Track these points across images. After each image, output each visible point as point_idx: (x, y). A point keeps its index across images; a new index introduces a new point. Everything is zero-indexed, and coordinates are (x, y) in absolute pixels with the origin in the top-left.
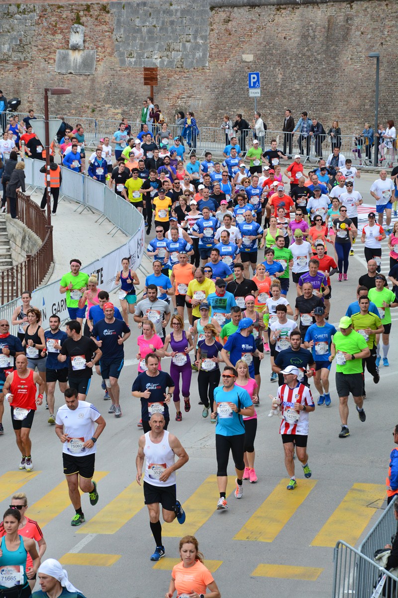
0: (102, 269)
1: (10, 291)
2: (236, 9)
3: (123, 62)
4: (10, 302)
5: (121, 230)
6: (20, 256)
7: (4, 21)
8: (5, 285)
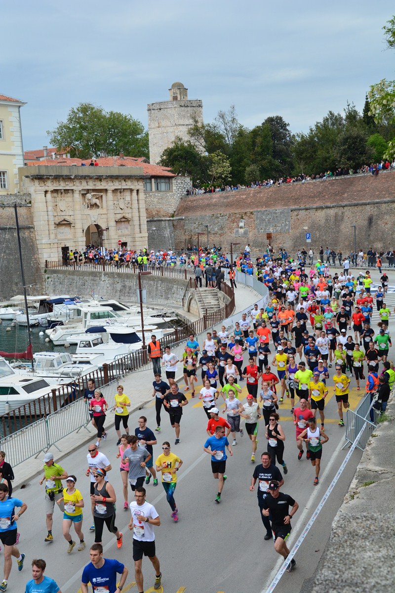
2: (300, 211)
4: (220, 322)
7: (216, 220)
8: (218, 315)
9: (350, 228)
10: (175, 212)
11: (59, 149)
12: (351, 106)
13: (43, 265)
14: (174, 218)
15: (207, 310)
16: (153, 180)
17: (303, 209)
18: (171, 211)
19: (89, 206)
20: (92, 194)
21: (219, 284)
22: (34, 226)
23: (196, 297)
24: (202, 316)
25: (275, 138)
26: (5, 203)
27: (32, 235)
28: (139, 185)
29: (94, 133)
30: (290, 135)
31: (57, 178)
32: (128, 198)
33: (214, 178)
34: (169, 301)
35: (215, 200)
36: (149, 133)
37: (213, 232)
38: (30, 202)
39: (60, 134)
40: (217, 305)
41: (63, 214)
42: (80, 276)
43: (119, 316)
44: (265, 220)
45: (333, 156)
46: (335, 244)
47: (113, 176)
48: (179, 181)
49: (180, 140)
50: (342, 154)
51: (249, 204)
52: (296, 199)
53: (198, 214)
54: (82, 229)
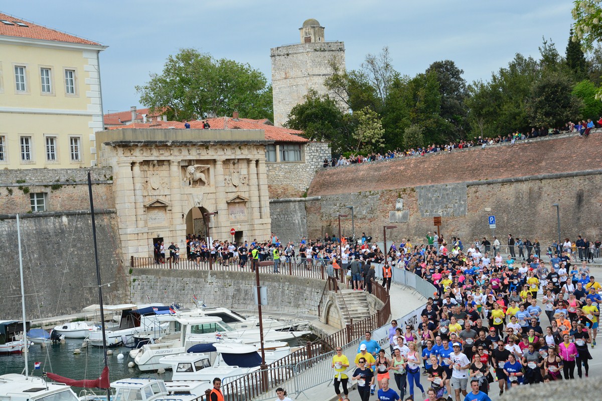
0: (416, 316)
2: (480, 186)
3: (423, 215)
6: (374, 313)
7: (363, 199)
9: (552, 209)
10: (307, 190)
11: (152, 110)
12: (549, 43)
13: (127, 263)
14: (307, 198)
15: (351, 320)
16: (278, 147)
17: (484, 184)
18: (303, 188)
19: (192, 183)
20: (196, 166)
21: (369, 284)
22: (116, 210)
23: (337, 303)
24: (344, 326)
25: (444, 90)
26: (77, 180)
27: (113, 223)
28: (260, 154)
29: (199, 88)
30: (464, 86)
31: (148, 145)
32: (244, 171)
33: (361, 144)
34: (299, 310)
35: (362, 172)
36: (273, 86)
37: (360, 216)
38: (111, 178)
39: (153, 90)
40: (366, 313)
41: (155, 193)
42: (178, 276)
43: (231, 330)
44: (431, 199)
45: (525, 111)
46: (531, 232)
47: (223, 142)
48: (313, 148)
49: (315, 93)
50: (537, 108)
51: (410, 177)
52: (474, 170)
53: (340, 192)
54: (181, 214)
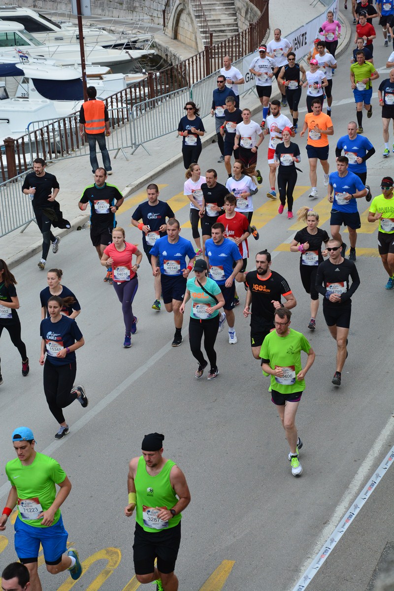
0: (306, 33)
1: (237, 52)
4: (237, 60)
5: (320, 2)
6: (244, 25)
8: (234, 47)
15: (211, 35)
23: (191, 8)
24: (202, 48)
34: (136, 16)
40: (233, 25)
43: (38, 43)
